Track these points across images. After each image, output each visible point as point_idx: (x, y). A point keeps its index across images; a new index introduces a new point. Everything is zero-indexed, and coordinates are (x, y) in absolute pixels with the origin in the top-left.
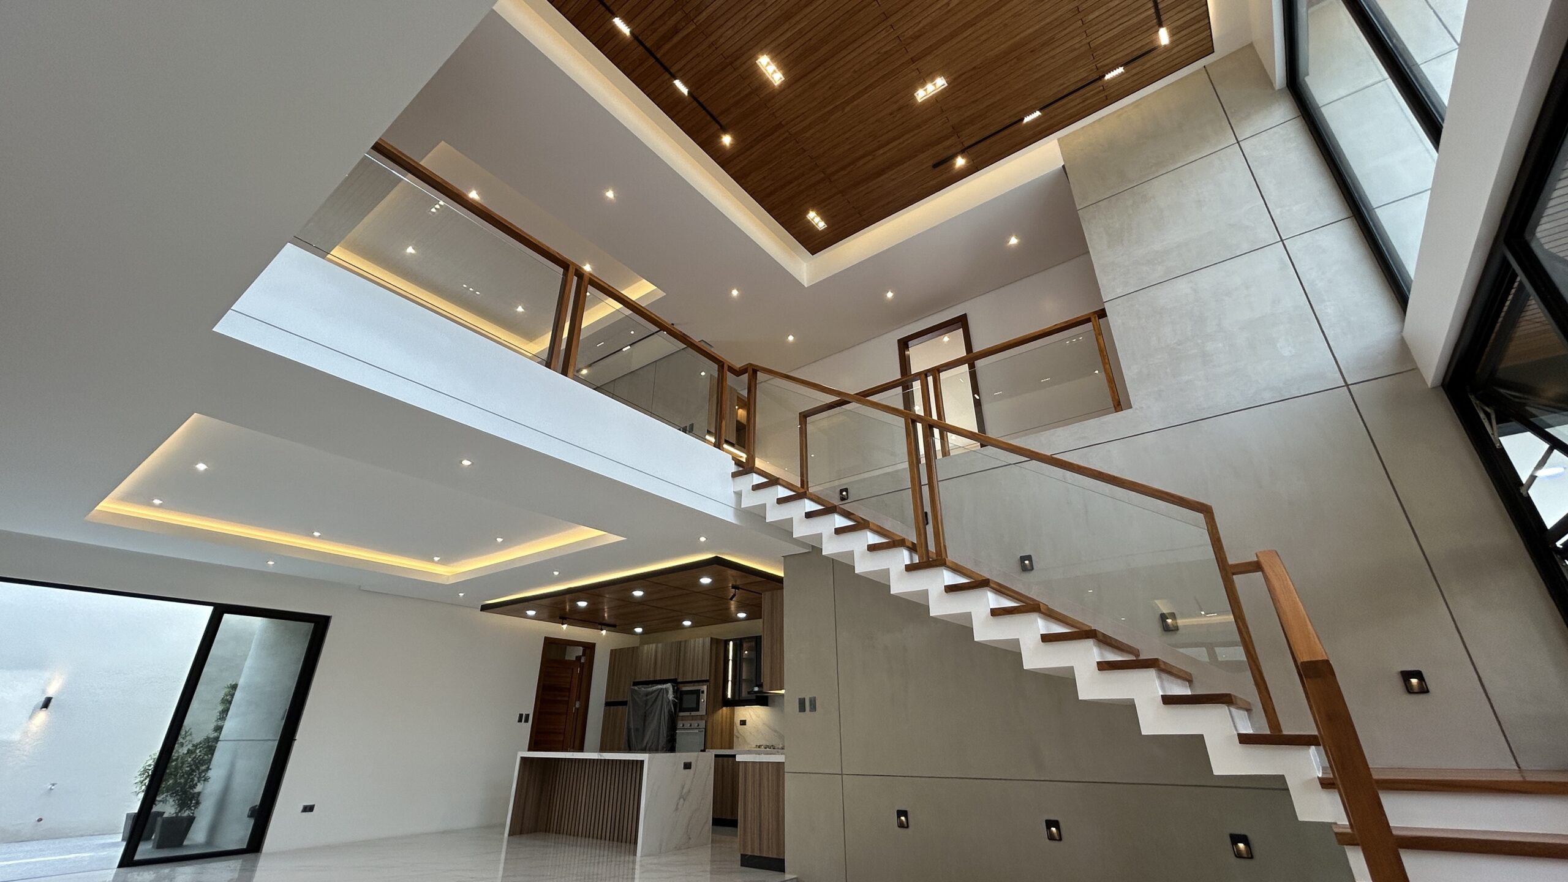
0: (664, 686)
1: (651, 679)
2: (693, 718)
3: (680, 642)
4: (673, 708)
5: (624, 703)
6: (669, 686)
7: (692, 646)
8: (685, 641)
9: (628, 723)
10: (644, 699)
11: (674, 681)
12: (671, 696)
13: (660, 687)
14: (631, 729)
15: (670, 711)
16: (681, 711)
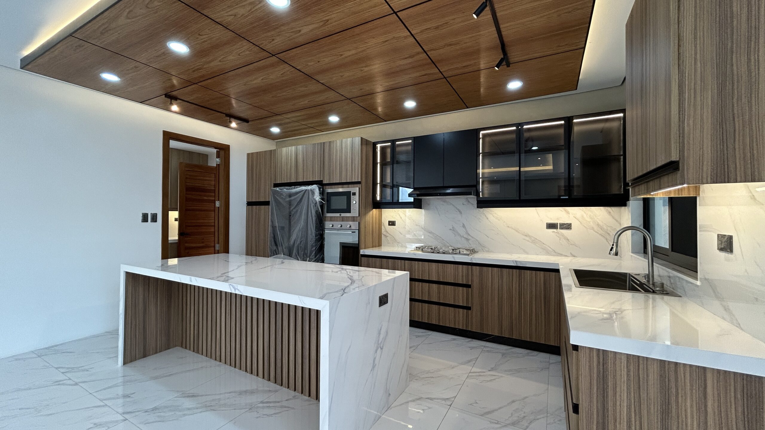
0: (309, 188)
1: (293, 180)
2: (343, 219)
3: (324, 143)
4: (320, 210)
5: (267, 203)
6: (315, 187)
7: (338, 148)
8: (330, 142)
9: (272, 222)
10: (288, 199)
11: (320, 183)
12: (317, 197)
13: (303, 188)
14: (276, 227)
15: (317, 212)
16: (330, 211)
